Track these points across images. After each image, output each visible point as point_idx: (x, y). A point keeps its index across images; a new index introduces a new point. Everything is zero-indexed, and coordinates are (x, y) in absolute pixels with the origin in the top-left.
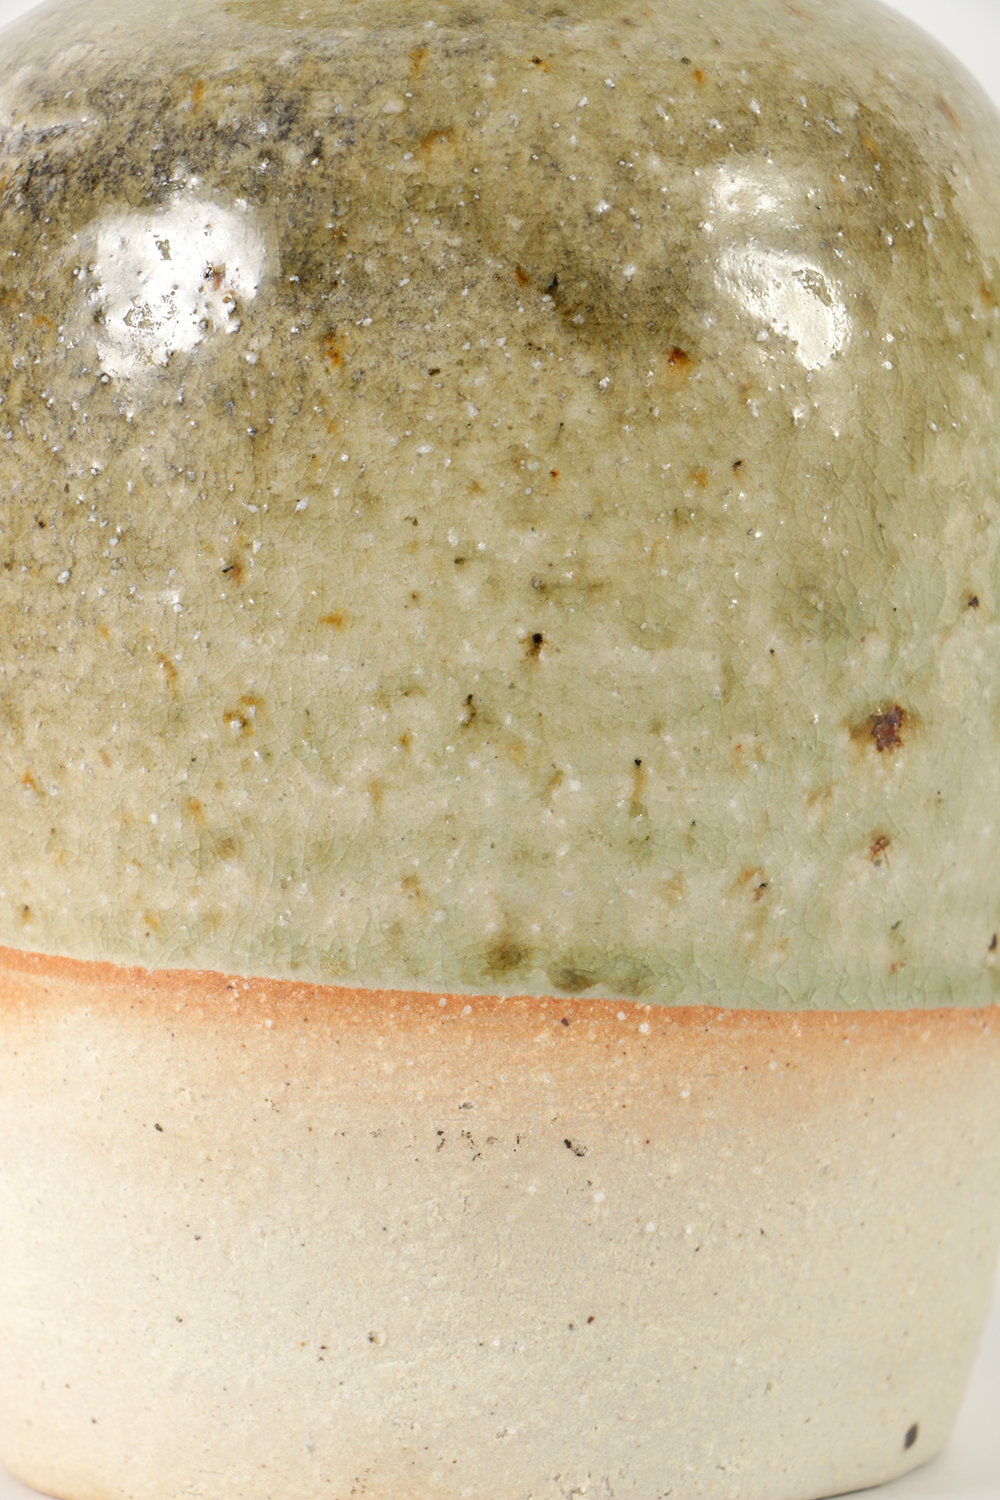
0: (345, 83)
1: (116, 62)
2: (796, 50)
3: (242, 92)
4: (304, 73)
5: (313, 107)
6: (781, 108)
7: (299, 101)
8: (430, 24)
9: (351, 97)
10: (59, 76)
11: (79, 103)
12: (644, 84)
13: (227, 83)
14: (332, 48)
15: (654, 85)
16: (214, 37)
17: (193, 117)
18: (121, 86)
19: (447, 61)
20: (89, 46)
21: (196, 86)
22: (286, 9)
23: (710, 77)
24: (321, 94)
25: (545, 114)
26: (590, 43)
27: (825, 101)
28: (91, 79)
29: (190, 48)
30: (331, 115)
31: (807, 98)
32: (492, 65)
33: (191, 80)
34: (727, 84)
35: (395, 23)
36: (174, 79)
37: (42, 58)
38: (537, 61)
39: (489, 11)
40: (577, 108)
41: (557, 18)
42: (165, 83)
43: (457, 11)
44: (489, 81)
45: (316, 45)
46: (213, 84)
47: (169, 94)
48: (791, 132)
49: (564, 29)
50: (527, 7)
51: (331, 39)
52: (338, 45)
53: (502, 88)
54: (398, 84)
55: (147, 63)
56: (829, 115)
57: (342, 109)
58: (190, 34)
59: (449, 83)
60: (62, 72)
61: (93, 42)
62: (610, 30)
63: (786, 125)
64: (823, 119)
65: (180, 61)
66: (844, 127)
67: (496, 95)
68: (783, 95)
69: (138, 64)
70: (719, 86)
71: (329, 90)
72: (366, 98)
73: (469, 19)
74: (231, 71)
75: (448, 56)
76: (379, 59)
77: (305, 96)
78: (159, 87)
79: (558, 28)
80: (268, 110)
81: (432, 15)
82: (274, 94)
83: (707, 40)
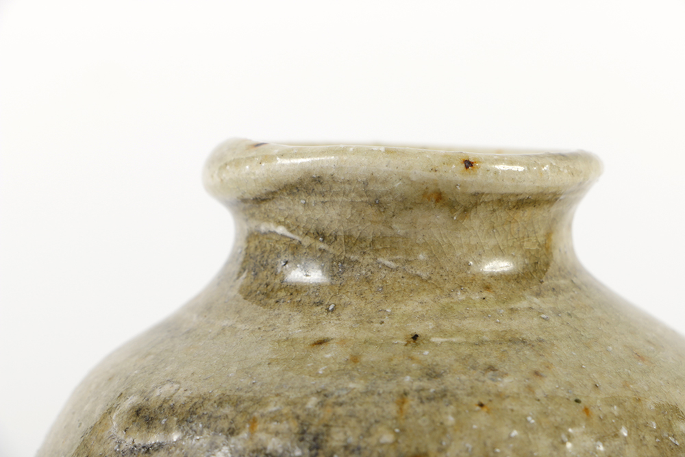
0: (353, 422)
1: (195, 400)
2: (646, 388)
3: (284, 426)
4: (326, 414)
5: (332, 439)
6: (641, 430)
7: (323, 434)
8: (408, 378)
9: (358, 432)
10: (157, 407)
11: (171, 428)
12: (552, 419)
13: (273, 419)
14: (343, 396)
15: (559, 419)
16: (262, 385)
17: (250, 443)
18: (200, 418)
19: (421, 406)
20: (176, 386)
21: (251, 421)
22: (309, 365)
23: (595, 412)
24: (337, 429)
25: (489, 442)
26: (515, 390)
27: (667, 423)
28: (179, 411)
29: (246, 392)
30: (345, 444)
31: (656, 422)
32: (452, 408)
33: (248, 416)
34: (605, 416)
35: (385, 377)
36: (237, 415)
37: (143, 392)
38: (481, 405)
39: (446, 368)
40: (510, 437)
41: (491, 373)
42: (230, 417)
43: (425, 368)
44: (451, 420)
45: (332, 394)
46: (263, 420)
47: (233, 426)
48: (648, 447)
49: (497, 381)
50: (471, 365)
51: (342, 389)
52: (347, 394)
53: (459, 425)
54: (390, 423)
55: (218, 402)
56: (670, 433)
57: (352, 440)
58: (245, 382)
59: (423, 422)
60: (159, 404)
61: (179, 383)
62: (527, 381)
63: (645, 442)
64: (667, 436)
65: (240, 402)
66: (680, 440)
67: (455, 430)
68: (641, 421)
69: (211, 402)
70: (600, 418)
71: (343, 427)
72: (368, 433)
73: (434, 374)
74: (276, 411)
75: (422, 402)
76: (376, 405)
77: (327, 431)
78: (226, 420)
79: (493, 380)
80: (302, 440)
81: (409, 372)
82: (305, 428)
83: (590, 384)
